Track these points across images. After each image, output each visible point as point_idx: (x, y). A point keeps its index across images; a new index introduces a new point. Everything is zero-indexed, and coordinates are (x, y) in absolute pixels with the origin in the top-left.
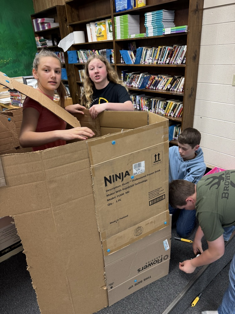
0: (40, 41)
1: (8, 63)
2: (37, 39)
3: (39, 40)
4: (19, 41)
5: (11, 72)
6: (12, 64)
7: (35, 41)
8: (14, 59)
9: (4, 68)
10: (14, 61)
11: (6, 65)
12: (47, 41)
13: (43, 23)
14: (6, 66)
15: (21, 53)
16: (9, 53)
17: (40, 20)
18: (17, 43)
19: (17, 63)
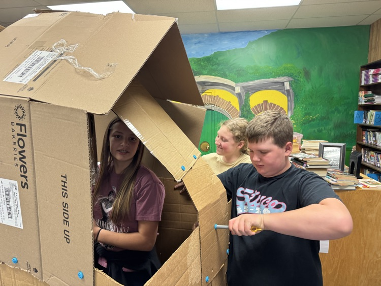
0: (365, 97)
1: (313, 120)
2: (362, 94)
3: (363, 94)
4: (335, 96)
5: (314, 131)
6: (318, 121)
7: (358, 96)
8: (323, 115)
9: (308, 125)
10: (322, 119)
11: (310, 121)
12: (377, 96)
13: (375, 75)
14: (310, 123)
15: (334, 109)
16: (318, 108)
17: (372, 71)
18: (333, 98)
19: (325, 120)
